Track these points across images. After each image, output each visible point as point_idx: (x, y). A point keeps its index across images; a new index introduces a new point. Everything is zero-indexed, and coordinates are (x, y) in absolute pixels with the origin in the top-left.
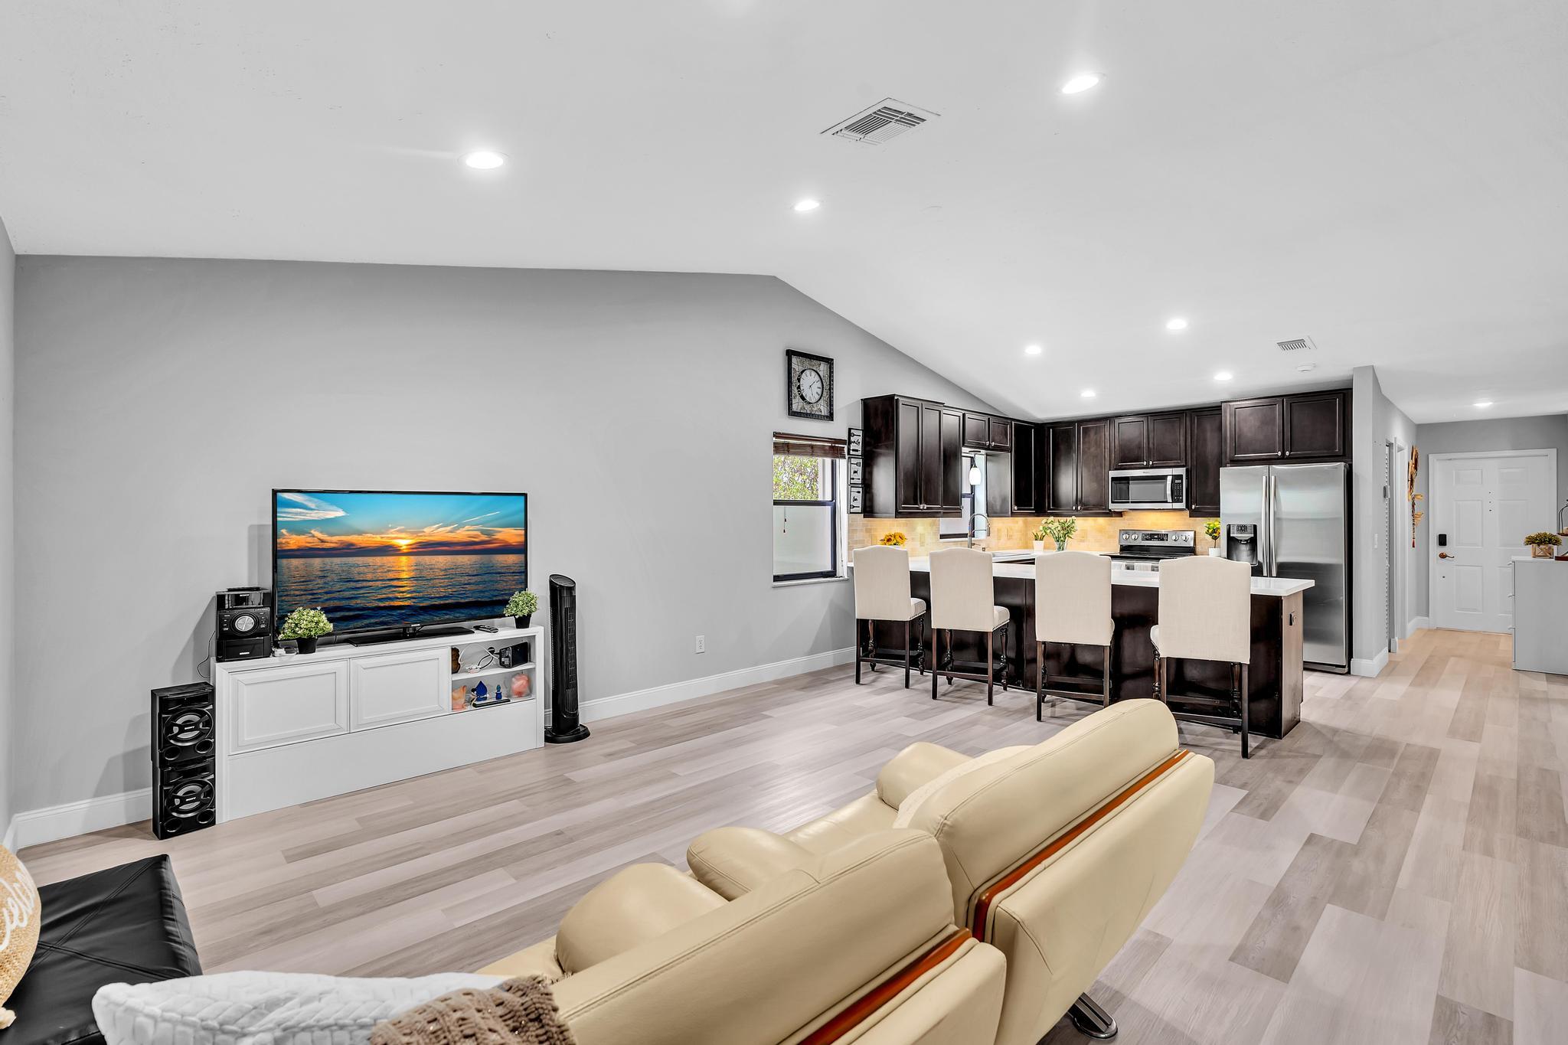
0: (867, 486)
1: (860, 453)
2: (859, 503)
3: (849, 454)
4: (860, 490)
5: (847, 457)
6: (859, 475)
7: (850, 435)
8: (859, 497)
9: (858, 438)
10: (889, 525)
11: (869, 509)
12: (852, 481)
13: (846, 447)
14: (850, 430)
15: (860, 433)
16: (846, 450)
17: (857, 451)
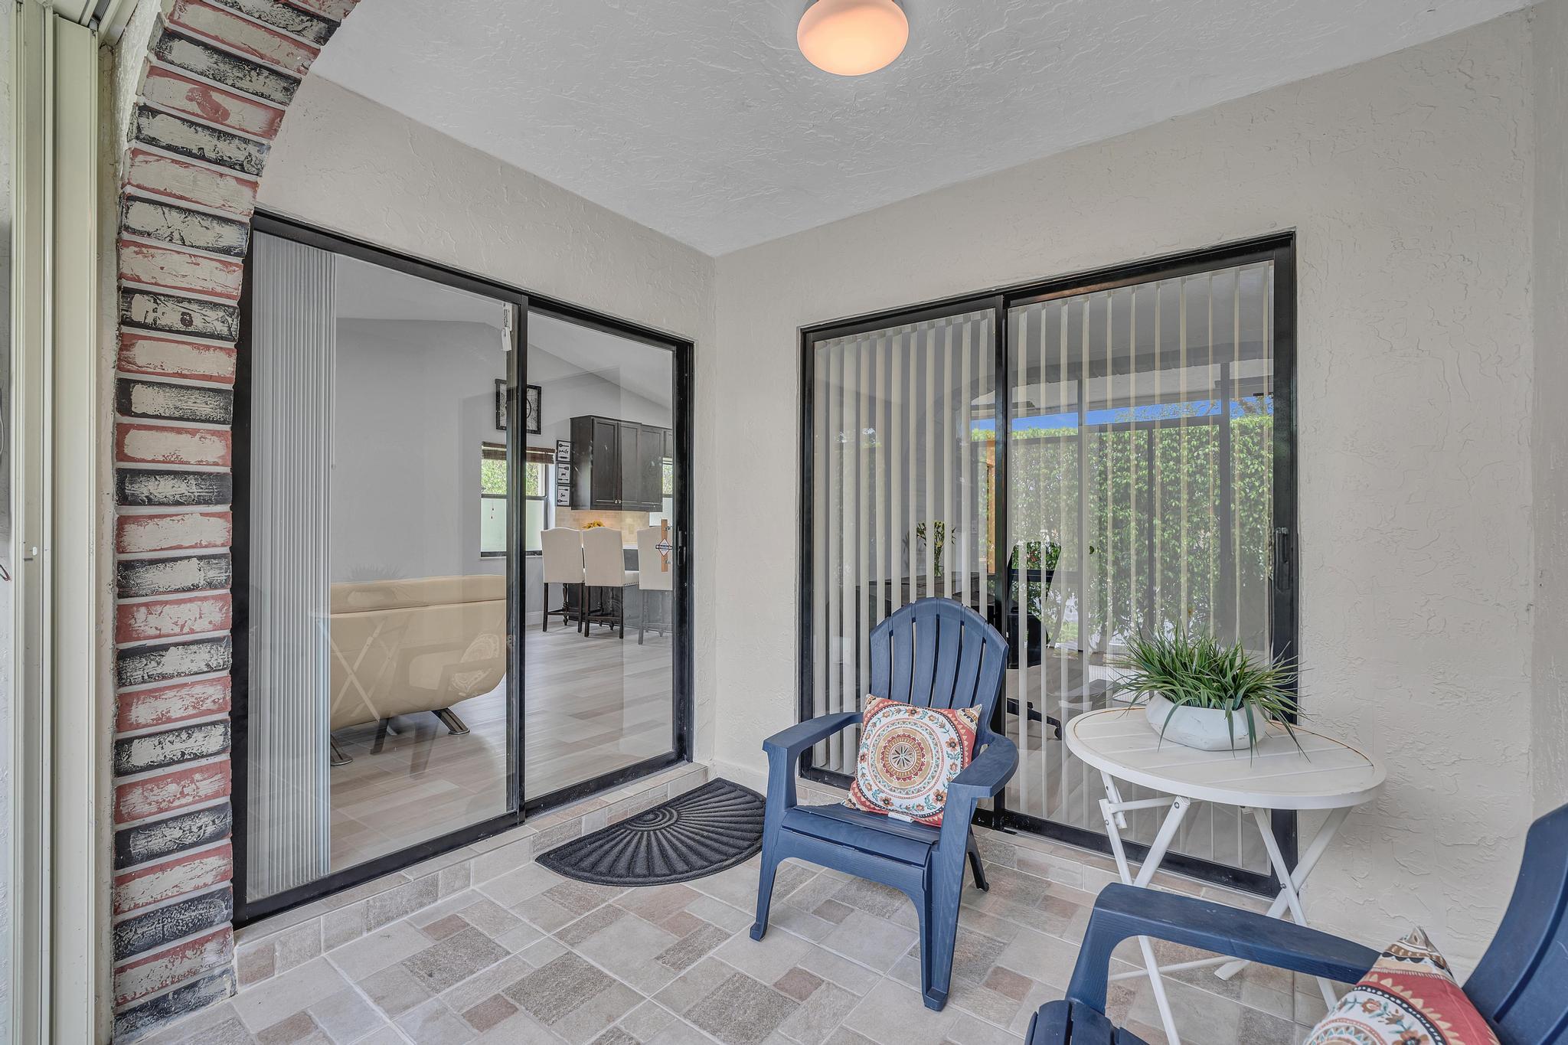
0: (573, 485)
1: (568, 460)
2: (567, 498)
3: (557, 460)
4: (569, 488)
5: (555, 462)
6: (568, 476)
7: (558, 445)
8: (567, 494)
9: (567, 447)
10: (590, 516)
11: (574, 504)
12: (559, 481)
13: (554, 454)
14: (558, 441)
15: (569, 444)
16: (554, 457)
17: (566, 458)
